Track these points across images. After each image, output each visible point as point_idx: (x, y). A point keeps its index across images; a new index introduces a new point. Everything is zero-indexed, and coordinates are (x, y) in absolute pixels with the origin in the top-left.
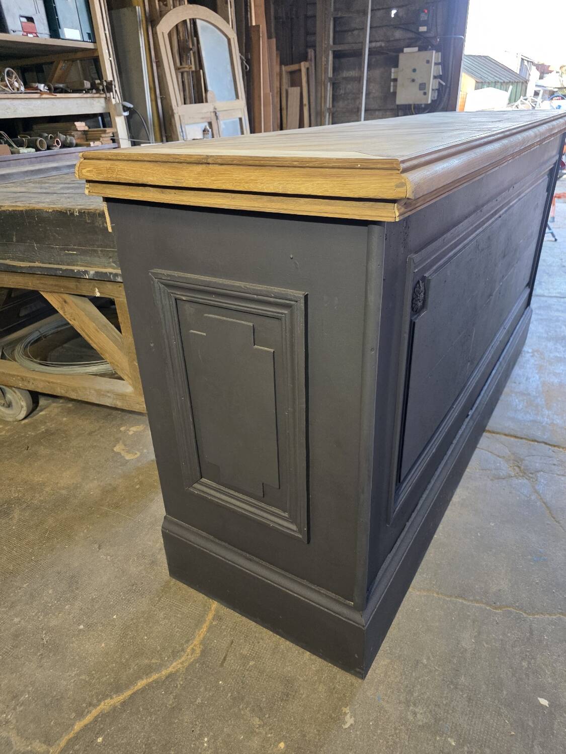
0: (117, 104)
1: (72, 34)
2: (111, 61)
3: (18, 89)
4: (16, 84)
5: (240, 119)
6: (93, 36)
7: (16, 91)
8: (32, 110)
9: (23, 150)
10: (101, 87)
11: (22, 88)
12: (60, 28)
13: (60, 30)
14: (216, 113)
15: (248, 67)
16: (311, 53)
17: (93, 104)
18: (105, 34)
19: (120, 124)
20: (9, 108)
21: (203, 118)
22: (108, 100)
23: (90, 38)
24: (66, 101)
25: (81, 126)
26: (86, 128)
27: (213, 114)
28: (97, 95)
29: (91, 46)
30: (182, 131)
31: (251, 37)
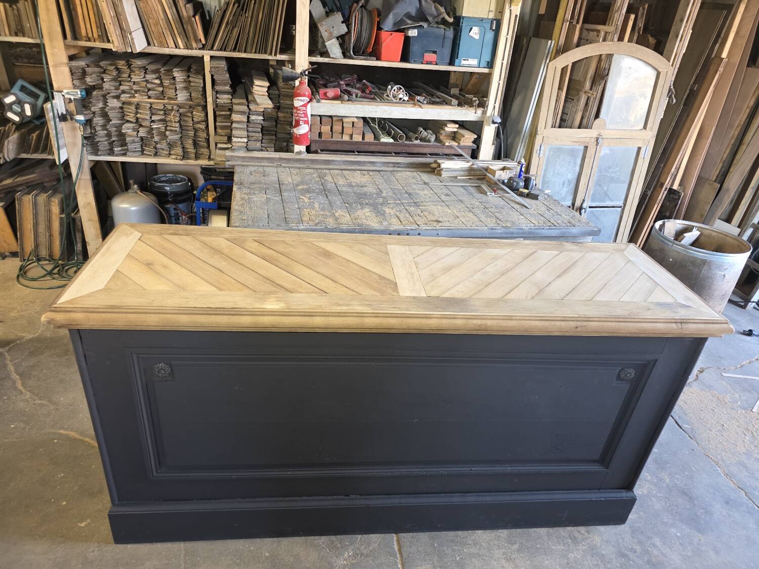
0: (489, 118)
1: (468, 63)
2: (499, 84)
3: (400, 99)
4: (401, 96)
5: (639, 149)
6: (491, 65)
7: (398, 100)
8: (406, 114)
9: (384, 140)
11: (406, 98)
12: (457, 58)
13: (456, 60)
14: (597, 140)
15: (674, 101)
18: (502, 63)
19: (489, 133)
20: (386, 112)
21: (578, 142)
22: (484, 113)
23: (488, 65)
24: (439, 110)
25: (452, 128)
26: (456, 130)
27: (593, 140)
28: (472, 108)
29: (486, 71)
30: (540, 150)
31: (709, 70)
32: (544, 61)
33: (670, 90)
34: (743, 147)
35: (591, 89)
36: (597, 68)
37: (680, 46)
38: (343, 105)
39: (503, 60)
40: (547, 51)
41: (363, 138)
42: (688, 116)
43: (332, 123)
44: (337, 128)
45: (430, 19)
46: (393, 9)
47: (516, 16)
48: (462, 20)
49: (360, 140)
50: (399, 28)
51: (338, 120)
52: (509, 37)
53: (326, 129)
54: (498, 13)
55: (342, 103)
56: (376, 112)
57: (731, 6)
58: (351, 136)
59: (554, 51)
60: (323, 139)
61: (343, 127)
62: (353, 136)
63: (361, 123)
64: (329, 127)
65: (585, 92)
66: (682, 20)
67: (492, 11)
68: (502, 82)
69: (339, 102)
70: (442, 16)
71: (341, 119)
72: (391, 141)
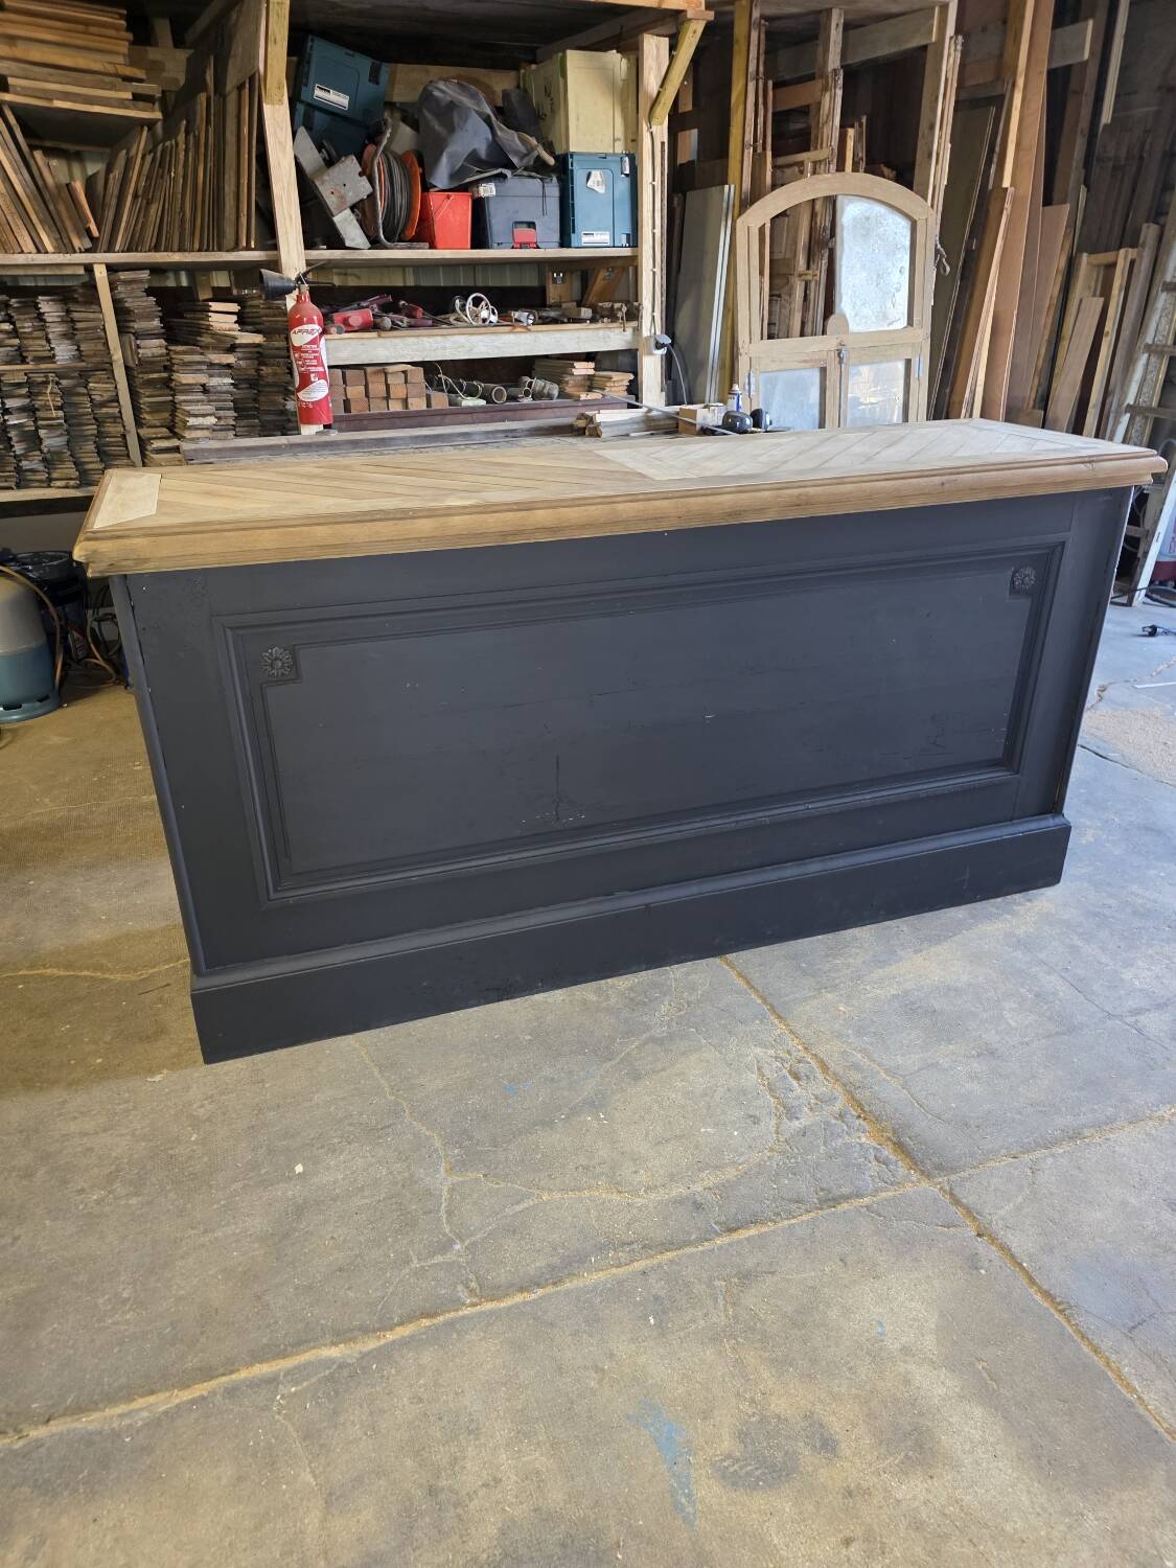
0: (648, 338)
1: (596, 238)
2: (654, 273)
3: (484, 320)
4: (484, 314)
5: (908, 362)
6: (634, 239)
7: (480, 323)
8: (499, 348)
9: (469, 402)
10: (619, 315)
11: (494, 318)
12: (574, 232)
13: (572, 235)
14: (839, 354)
15: (948, 269)
16: (1149, 232)
17: (609, 337)
18: (654, 234)
19: (651, 367)
20: (463, 347)
21: (805, 361)
22: (637, 330)
23: (628, 241)
24: (558, 335)
25: (583, 369)
26: (592, 372)
27: (833, 355)
28: (615, 325)
29: (627, 252)
30: (749, 383)
31: (988, 211)
32: (723, 223)
33: (937, 252)
34: (1064, 344)
35: (808, 268)
36: (811, 229)
37: (938, 172)
38: (381, 341)
39: (654, 227)
40: (725, 205)
41: (429, 405)
42: (971, 296)
43: (366, 379)
44: (377, 388)
45: (515, 160)
46: (446, 146)
47: (663, 143)
48: (570, 160)
49: (424, 407)
50: (461, 185)
51: (376, 373)
52: (658, 183)
53: (355, 391)
54: (630, 144)
55: (379, 336)
56: (445, 348)
57: (1002, 97)
58: (405, 401)
59: (737, 204)
60: (354, 412)
61: (388, 386)
62: (410, 401)
63: (418, 375)
64: (363, 388)
65: (800, 275)
66: (932, 127)
67: (619, 139)
68: (657, 270)
69: (374, 334)
70: (535, 154)
71: (382, 368)
72: (482, 402)
